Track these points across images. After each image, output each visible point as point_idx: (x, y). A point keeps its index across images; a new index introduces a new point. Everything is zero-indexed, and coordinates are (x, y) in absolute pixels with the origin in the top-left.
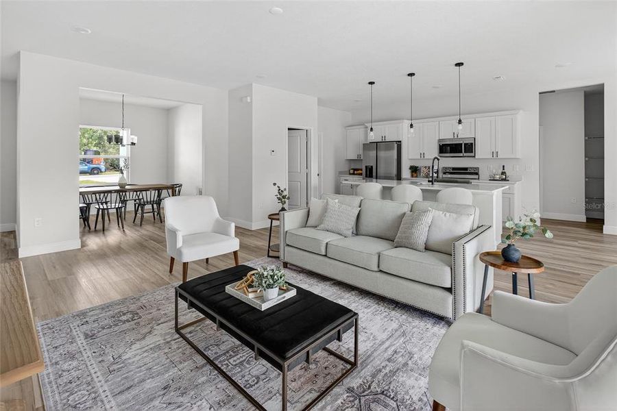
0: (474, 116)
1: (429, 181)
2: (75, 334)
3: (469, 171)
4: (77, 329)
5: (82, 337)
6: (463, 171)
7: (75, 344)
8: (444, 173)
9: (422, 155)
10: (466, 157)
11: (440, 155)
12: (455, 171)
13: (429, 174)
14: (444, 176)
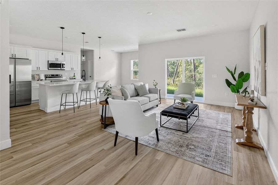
0: (65, 52)
2: (214, 154)
4: (212, 155)
5: (212, 151)
7: (217, 149)
8: (46, 77)
9: (38, 68)
10: (62, 70)
11: (49, 68)
12: (53, 76)
13: (40, 79)
14: (47, 79)
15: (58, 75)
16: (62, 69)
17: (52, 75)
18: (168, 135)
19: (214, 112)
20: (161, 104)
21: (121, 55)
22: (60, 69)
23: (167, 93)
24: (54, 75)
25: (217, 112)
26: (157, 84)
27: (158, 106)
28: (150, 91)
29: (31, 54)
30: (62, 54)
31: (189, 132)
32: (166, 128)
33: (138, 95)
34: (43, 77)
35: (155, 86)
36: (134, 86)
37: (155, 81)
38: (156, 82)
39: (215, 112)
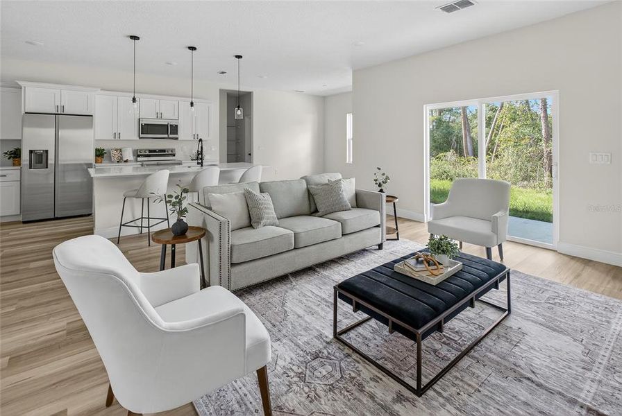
0: (178, 98)
1: (198, 163)
3: (166, 153)
6: (162, 152)
8: (138, 154)
9: (117, 136)
10: (170, 138)
11: (141, 136)
12: (152, 153)
13: (122, 158)
14: (139, 159)
15: (164, 151)
16: (171, 136)
17: (150, 151)
18: (332, 388)
19: (586, 296)
20: (398, 239)
21: (323, 101)
22: (166, 136)
23: (431, 202)
24: (155, 151)
25: (603, 298)
26: (387, 178)
27: (384, 246)
28: (360, 202)
29: (99, 104)
30: (134, 100)
31: (430, 393)
32: (347, 350)
33: (314, 212)
34: (129, 155)
35: (380, 185)
36: (307, 185)
37: (382, 171)
38: (383, 174)
39: (594, 297)
